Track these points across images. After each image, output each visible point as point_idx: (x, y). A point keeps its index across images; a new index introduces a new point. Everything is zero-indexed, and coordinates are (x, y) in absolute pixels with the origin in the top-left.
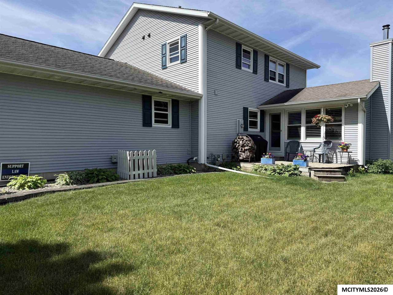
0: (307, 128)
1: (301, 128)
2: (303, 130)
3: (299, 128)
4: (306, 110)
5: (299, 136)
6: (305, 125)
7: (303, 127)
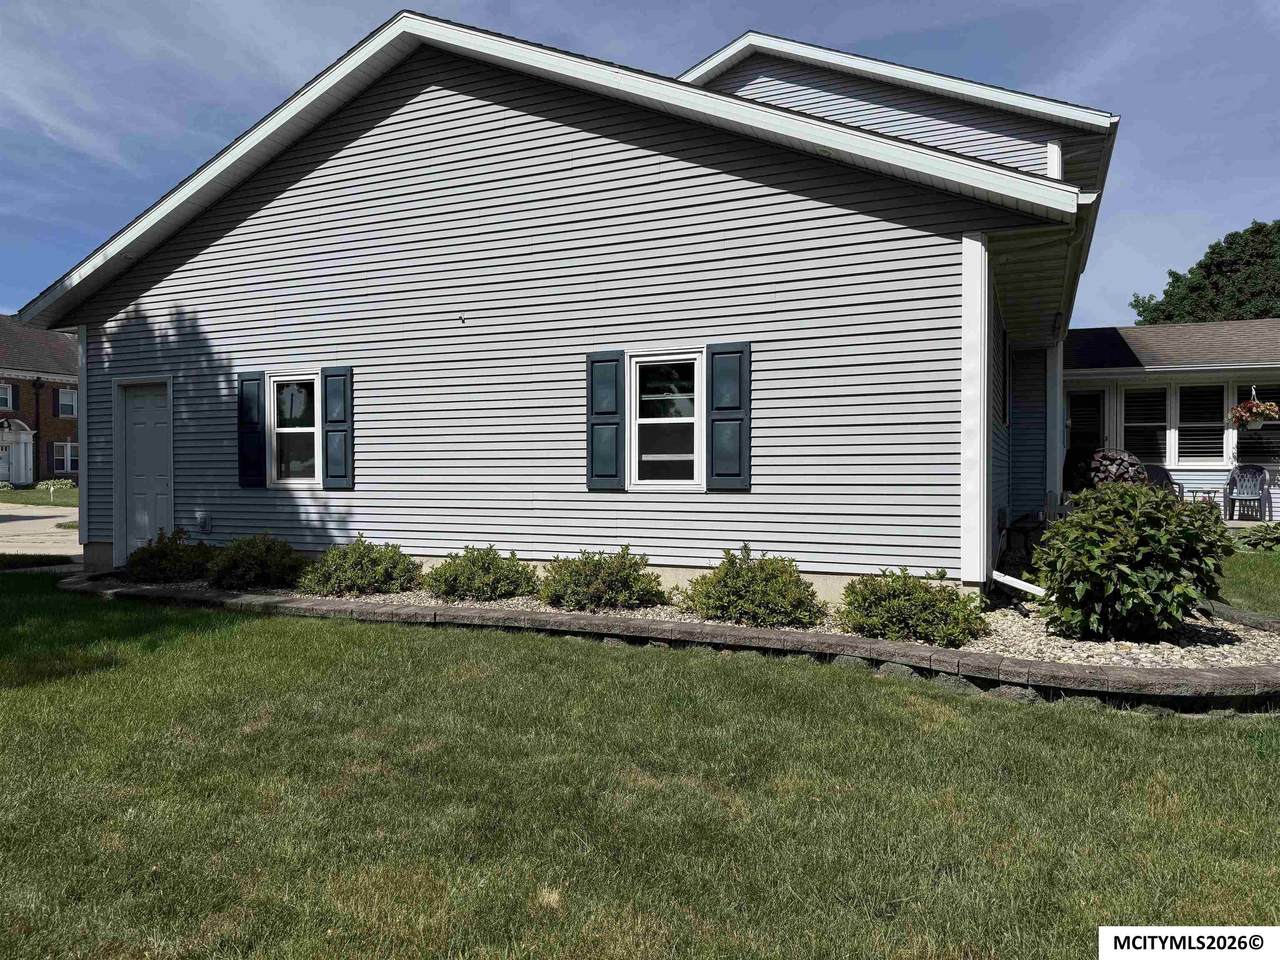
0: (1183, 433)
1: (1168, 432)
2: (1172, 437)
3: (1159, 433)
4: (1181, 388)
5: (1160, 454)
6: (1178, 424)
7: (1173, 430)
